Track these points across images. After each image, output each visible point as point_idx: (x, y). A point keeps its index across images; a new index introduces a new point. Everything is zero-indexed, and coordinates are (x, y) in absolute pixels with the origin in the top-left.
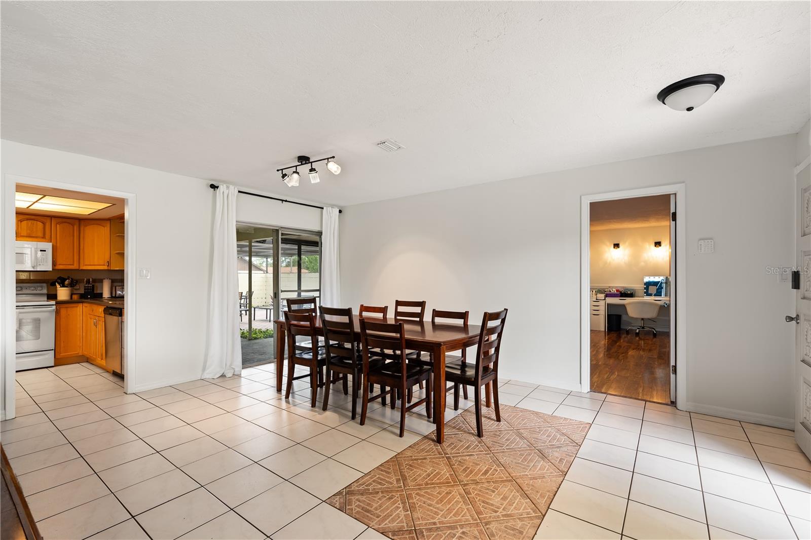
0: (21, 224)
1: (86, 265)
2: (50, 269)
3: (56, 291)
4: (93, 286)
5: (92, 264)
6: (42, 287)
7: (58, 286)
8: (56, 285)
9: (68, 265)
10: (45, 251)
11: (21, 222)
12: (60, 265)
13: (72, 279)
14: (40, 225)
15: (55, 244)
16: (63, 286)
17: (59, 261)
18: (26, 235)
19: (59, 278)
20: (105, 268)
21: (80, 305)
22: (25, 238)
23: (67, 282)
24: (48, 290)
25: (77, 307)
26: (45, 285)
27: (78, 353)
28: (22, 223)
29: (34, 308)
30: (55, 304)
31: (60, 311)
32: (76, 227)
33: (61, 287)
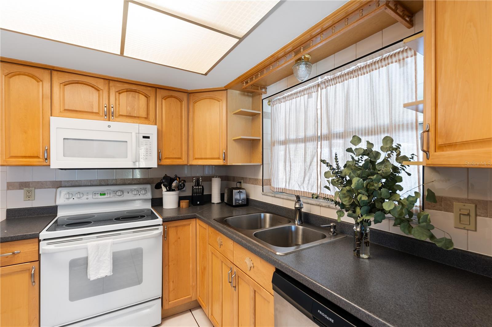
0: (119, 96)
1: (196, 159)
2: (155, 166)
3: (162, 195)
4: (203, 186)
5: (203, 157)
6: (145, 189)
7: (164, 189)
8: (161, 188)
9: (176, 158)
10: (148, 137)
11: (119, 93)
12: (166, 158)
13: (179, 178)
14: (143, 99)
15: (160, 128)
16: (170, 189)
17: (165, 154)
18: (125, 114)
19: (166, 177)
20: (220, 162)
21: (193, 222)
22: (124, 119)
23: (174, 184)
24: (153, 193)
25: (189, 224)
26: (149, 187)
27: (191, 298)
28: (121, 95)
29: (134, 232)
30: (161, 223)
31: (168, 234)
32: (185, 103)
33: (167, 191)
